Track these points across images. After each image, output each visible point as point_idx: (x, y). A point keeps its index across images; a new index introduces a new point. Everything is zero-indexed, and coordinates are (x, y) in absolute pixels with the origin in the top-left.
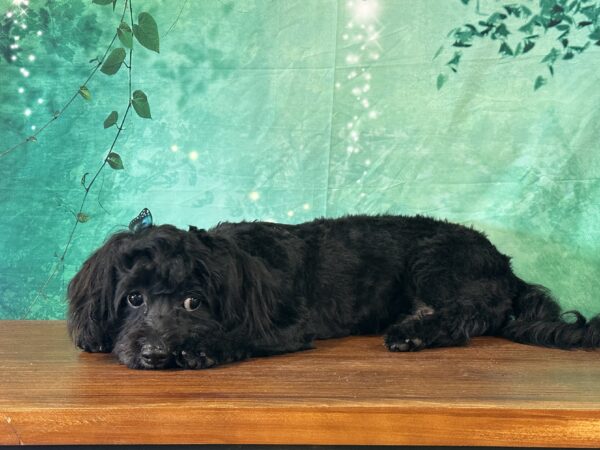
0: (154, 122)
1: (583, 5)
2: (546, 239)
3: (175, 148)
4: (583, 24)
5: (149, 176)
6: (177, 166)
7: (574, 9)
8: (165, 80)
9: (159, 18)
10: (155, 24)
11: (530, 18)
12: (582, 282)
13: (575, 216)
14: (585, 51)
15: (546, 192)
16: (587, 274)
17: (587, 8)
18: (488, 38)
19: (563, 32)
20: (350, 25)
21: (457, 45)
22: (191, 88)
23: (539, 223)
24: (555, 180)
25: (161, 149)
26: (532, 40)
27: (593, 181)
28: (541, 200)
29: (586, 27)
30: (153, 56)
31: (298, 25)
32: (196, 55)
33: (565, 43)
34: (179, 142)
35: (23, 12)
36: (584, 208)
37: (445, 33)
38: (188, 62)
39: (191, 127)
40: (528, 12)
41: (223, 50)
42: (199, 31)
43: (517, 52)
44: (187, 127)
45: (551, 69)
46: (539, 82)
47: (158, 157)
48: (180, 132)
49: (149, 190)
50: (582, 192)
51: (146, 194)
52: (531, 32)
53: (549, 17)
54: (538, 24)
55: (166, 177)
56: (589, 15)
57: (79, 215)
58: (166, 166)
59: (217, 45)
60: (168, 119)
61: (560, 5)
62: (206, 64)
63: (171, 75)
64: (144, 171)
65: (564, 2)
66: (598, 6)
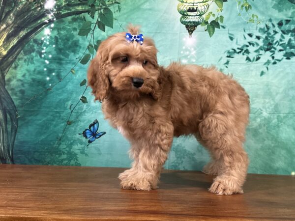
1: (281, 43)
4: (280, 50)
7: (277, 44)
11: (259, 47)
14: (282, 61)
18: (241, 54)
19: (272, 53)
21: (228, 57)
26: (259, 56)
29: (282, 52)
33: (273, 58)
35: (48, 37)
37: (223, 52)
40: (258, 45)
43: (253, 60)
45: (267, 68)
46: (262, 73)
52: (259, 53)
53: (266, 47)
54: (262, 50)
56: (283, 47)
57: (68, 121)
61: (271, 42)
65: (273, 41)
66: (287, 43)
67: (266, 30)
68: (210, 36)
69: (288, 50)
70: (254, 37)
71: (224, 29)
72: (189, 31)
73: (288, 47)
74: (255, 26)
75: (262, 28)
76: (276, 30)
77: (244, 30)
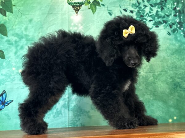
0: (6, 60)
1: (150, 14)
2: (144, 93)
3: (14, 69)
4: (150, 21)
5: (5, 79)
6: (15, 75)
7: (147, 16)
8: (10, 46)
9: (7, 25)
10: (6, 27)
12: (158, 108)
13: (154, 85)
14: (152, 29)
15: (143, 77)
16: (159, 104)
17: (151, 15)
20: (72, 24)
22: (19, 48)
23: (141, 88)
24: (146, 73)
25: (9, 69)
27: (159, 73)
28: (142, 80)
29: (151, 22)
30: (5, 38)
31: (55, 25)
32: (20, 37)
34: (15, 66)
36: (157, 82)
38: (18, 39)
39: (19, 61)
41: (30, 34)
42: (21, 29)
44: (18, 61)
47: (8, 72)
48: (16, 63)
49: (5, 84)
50: (155, 77)
51: (4, 85)
55: (11, 79)
56: (152, 18)
58: (11, 75)
59: (28, 33)
60: (11, 59)
61: (142, 15)
62: (24, 40)
63: (12, 44)
64: (4, 77)
65: (144, 14)
66: (155, 14)
67: (137, 5)
68: (94, 13)
69: (157, 20)
70: (128, 11)
71: (104, 7)
72: (76, 10)
73: (156, 18)
74: (129, 3)
75: (135, 3)
76: (146, 5)
77: (120, 6)
